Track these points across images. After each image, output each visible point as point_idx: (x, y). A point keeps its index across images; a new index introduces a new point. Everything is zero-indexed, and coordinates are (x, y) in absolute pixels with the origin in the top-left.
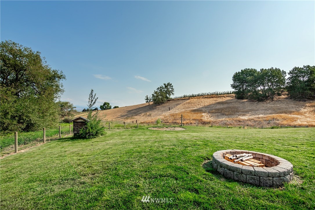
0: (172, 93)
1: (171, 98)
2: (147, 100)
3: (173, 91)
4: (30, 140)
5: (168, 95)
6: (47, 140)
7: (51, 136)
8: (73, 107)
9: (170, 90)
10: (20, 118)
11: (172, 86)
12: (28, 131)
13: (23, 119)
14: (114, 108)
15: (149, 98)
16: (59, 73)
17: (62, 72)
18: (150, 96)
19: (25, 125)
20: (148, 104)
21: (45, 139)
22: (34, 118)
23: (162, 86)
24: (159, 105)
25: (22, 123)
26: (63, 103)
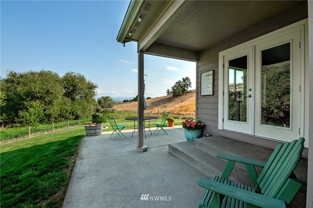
0: (190, 86)
1: (188, 91)
2: (168, 93)
3: (190, 84)
4: (74, 124)
5: (186, 88)
6: (81, 124)
7: (85, 122)
8: (112, 100)
9: (188, 83)
10: (73, 113)
11: (189, 80)
12: (76, 120)
13: (74, 114)
14: (147, 99)
15: (170, 91)
16: (95, 84)
17: (96, 84)
18: (171, 90)
19: (75, 116)
20: (169, 96)
21: (80, 123)
22: (79, 113)
23: (180, 81)
24: (177, 97)
25: (74, 116)
26: (105, 97)
